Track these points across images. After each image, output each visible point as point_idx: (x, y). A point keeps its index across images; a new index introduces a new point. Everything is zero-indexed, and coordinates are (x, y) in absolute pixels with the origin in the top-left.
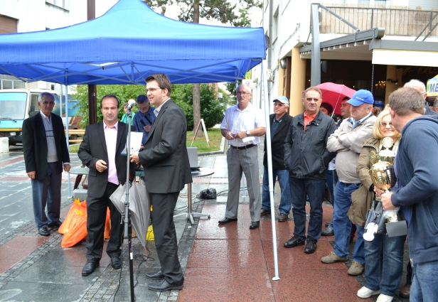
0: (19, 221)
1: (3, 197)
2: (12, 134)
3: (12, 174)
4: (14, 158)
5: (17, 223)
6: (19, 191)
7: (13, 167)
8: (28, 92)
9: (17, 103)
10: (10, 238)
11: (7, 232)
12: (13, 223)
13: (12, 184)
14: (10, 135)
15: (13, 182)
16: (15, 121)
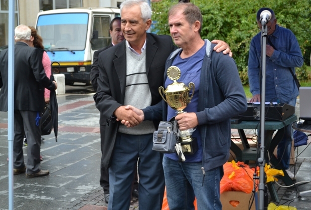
0: (86, 185)
1: (64, 153)
2: (70, 70)
3: (71, 123)
4: (72, 102)
5: (84, 187)
6: (83, 146)
7: (72, 114)
8: (90, 12)
9: (75, 27)
10: (78, 207)
11: (73, 199)
12: (79, 188)
13: (73, 136)
14: (66, 70)
15: (74, 133)
16: (73, 52)
